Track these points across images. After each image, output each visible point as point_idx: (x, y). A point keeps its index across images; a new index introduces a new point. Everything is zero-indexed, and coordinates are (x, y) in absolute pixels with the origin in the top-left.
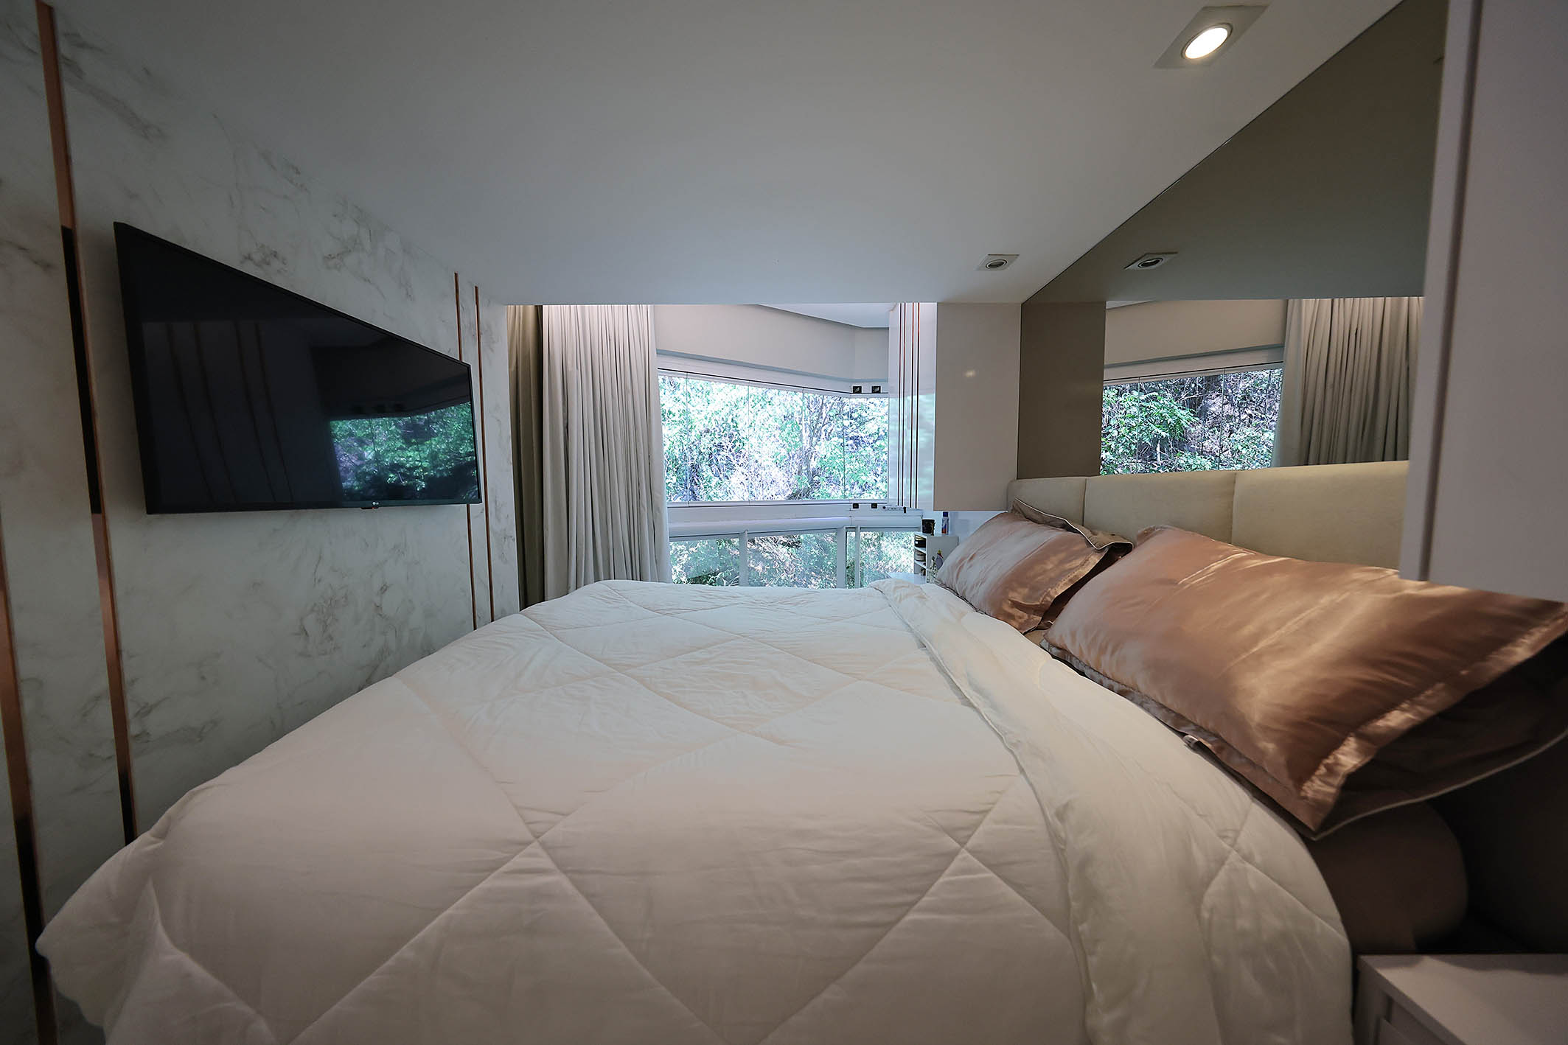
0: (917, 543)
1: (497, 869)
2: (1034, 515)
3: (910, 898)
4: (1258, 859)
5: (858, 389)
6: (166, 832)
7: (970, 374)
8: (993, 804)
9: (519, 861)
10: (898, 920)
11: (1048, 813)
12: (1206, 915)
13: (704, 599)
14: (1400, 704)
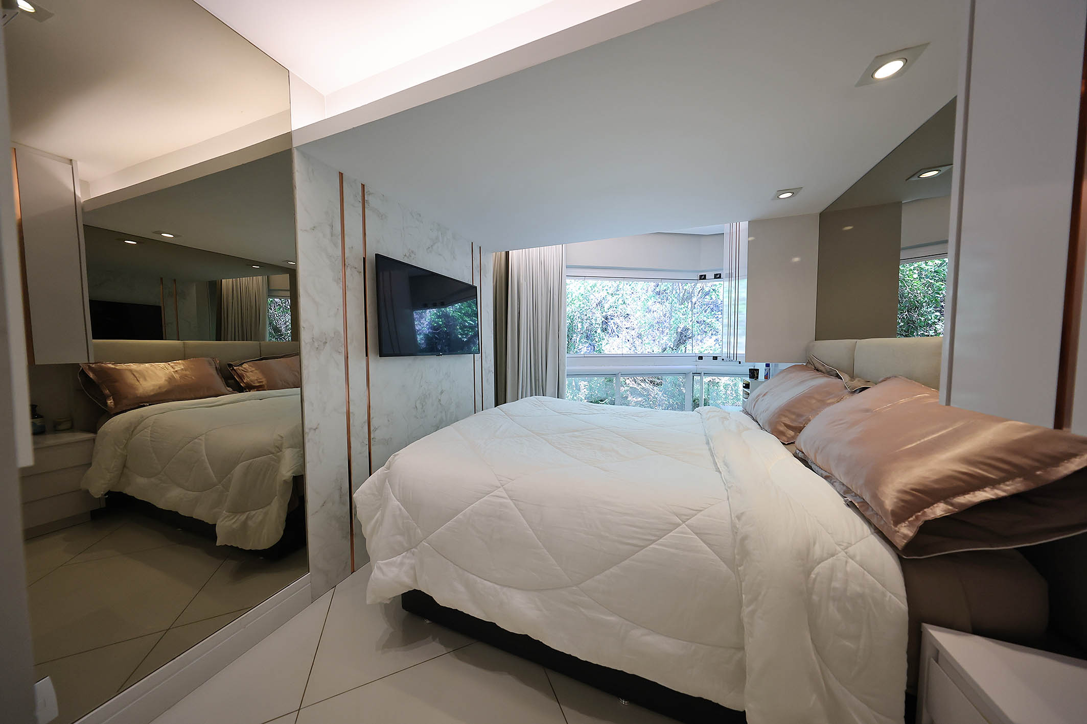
0: (744, 385)
1: (489, 494)
2: (820, 366)
3: (653, 538)
4: (858, 558)
5: (703, 277)
6: (390, 466)
7: (796, 259)
8: (705, 508)
9: (496, 493)
10: (647, 546)
11: (733, 515)
12: (813, 576)
13: (585, 409)
14: (985, 488)
